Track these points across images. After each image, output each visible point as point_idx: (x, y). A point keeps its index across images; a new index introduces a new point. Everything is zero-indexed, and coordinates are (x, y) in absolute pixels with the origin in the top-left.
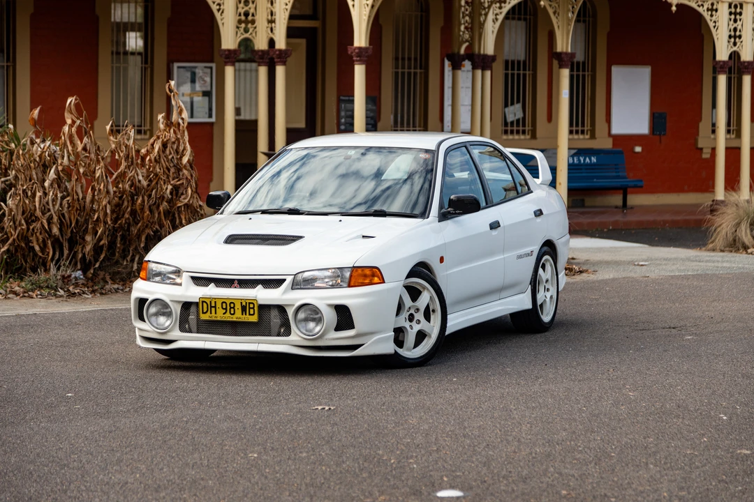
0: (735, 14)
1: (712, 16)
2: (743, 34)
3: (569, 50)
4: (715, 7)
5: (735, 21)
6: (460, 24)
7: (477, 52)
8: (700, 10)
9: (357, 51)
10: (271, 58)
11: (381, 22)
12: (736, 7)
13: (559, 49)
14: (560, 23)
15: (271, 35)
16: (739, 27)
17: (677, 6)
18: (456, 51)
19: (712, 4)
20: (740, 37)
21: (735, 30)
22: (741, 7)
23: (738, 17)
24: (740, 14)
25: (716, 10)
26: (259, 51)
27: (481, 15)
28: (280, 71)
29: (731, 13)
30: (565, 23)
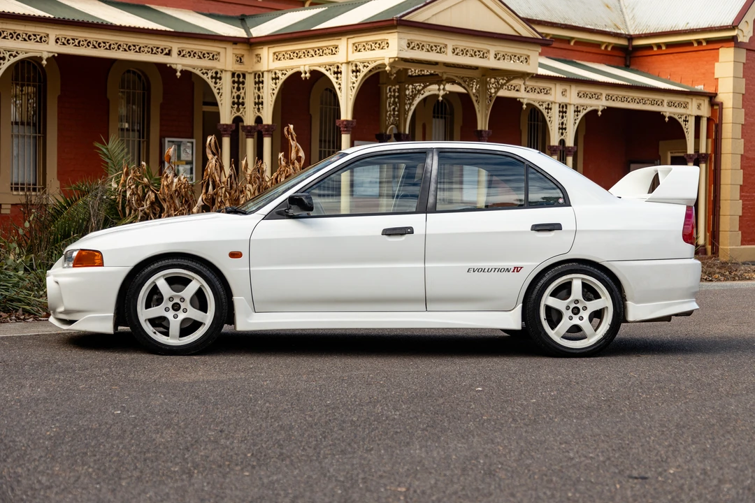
0: (563, 112)
1: (548, 113)
2: (567, 127)
3: (487, 129)
4: (550, 107)
5: (563, 117)
6: (387, 112)
7: (402, 132)
8: (541, 108)
9: (345, 123)
10: (258, 131)
11: (311, 112)
12: (563, 107)
13: (479, 128)
14: (480, 109)
15: (259, 114)
16: (565, 122)
17: (527, 104)
18: (384, 132)
19: (548, 105)
20: (565, 129)
21: (562, 123)
22: (566, 108)
23: (564, 114)
24: (566, 112)
25: (551, 109)
26: (248, 126)
27: (406, 104)
28: (267, 142)
29: (560, 112)
30: (484, 110)
